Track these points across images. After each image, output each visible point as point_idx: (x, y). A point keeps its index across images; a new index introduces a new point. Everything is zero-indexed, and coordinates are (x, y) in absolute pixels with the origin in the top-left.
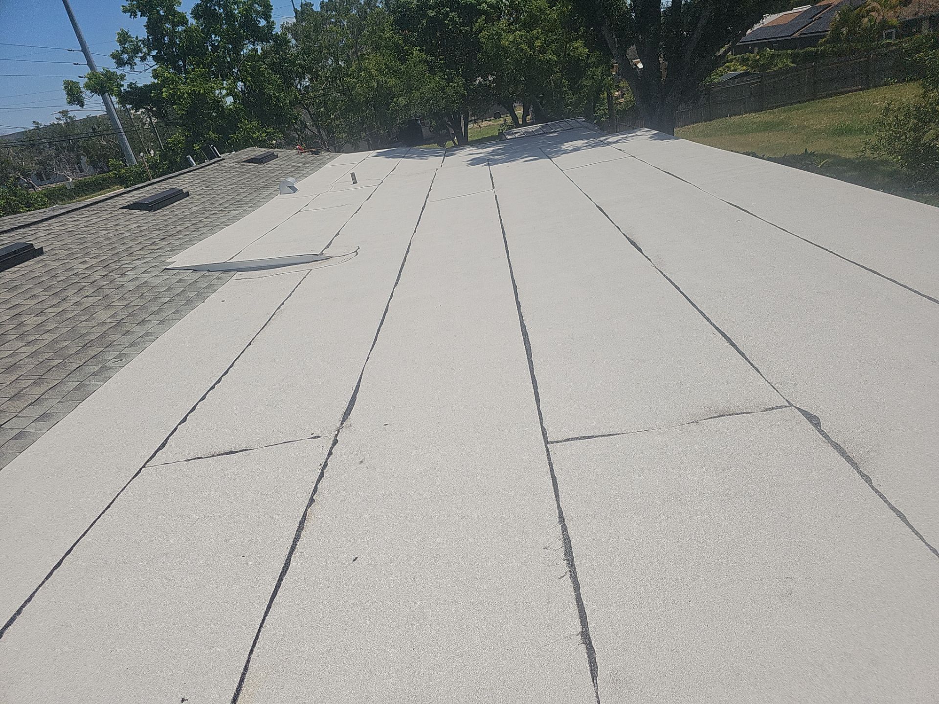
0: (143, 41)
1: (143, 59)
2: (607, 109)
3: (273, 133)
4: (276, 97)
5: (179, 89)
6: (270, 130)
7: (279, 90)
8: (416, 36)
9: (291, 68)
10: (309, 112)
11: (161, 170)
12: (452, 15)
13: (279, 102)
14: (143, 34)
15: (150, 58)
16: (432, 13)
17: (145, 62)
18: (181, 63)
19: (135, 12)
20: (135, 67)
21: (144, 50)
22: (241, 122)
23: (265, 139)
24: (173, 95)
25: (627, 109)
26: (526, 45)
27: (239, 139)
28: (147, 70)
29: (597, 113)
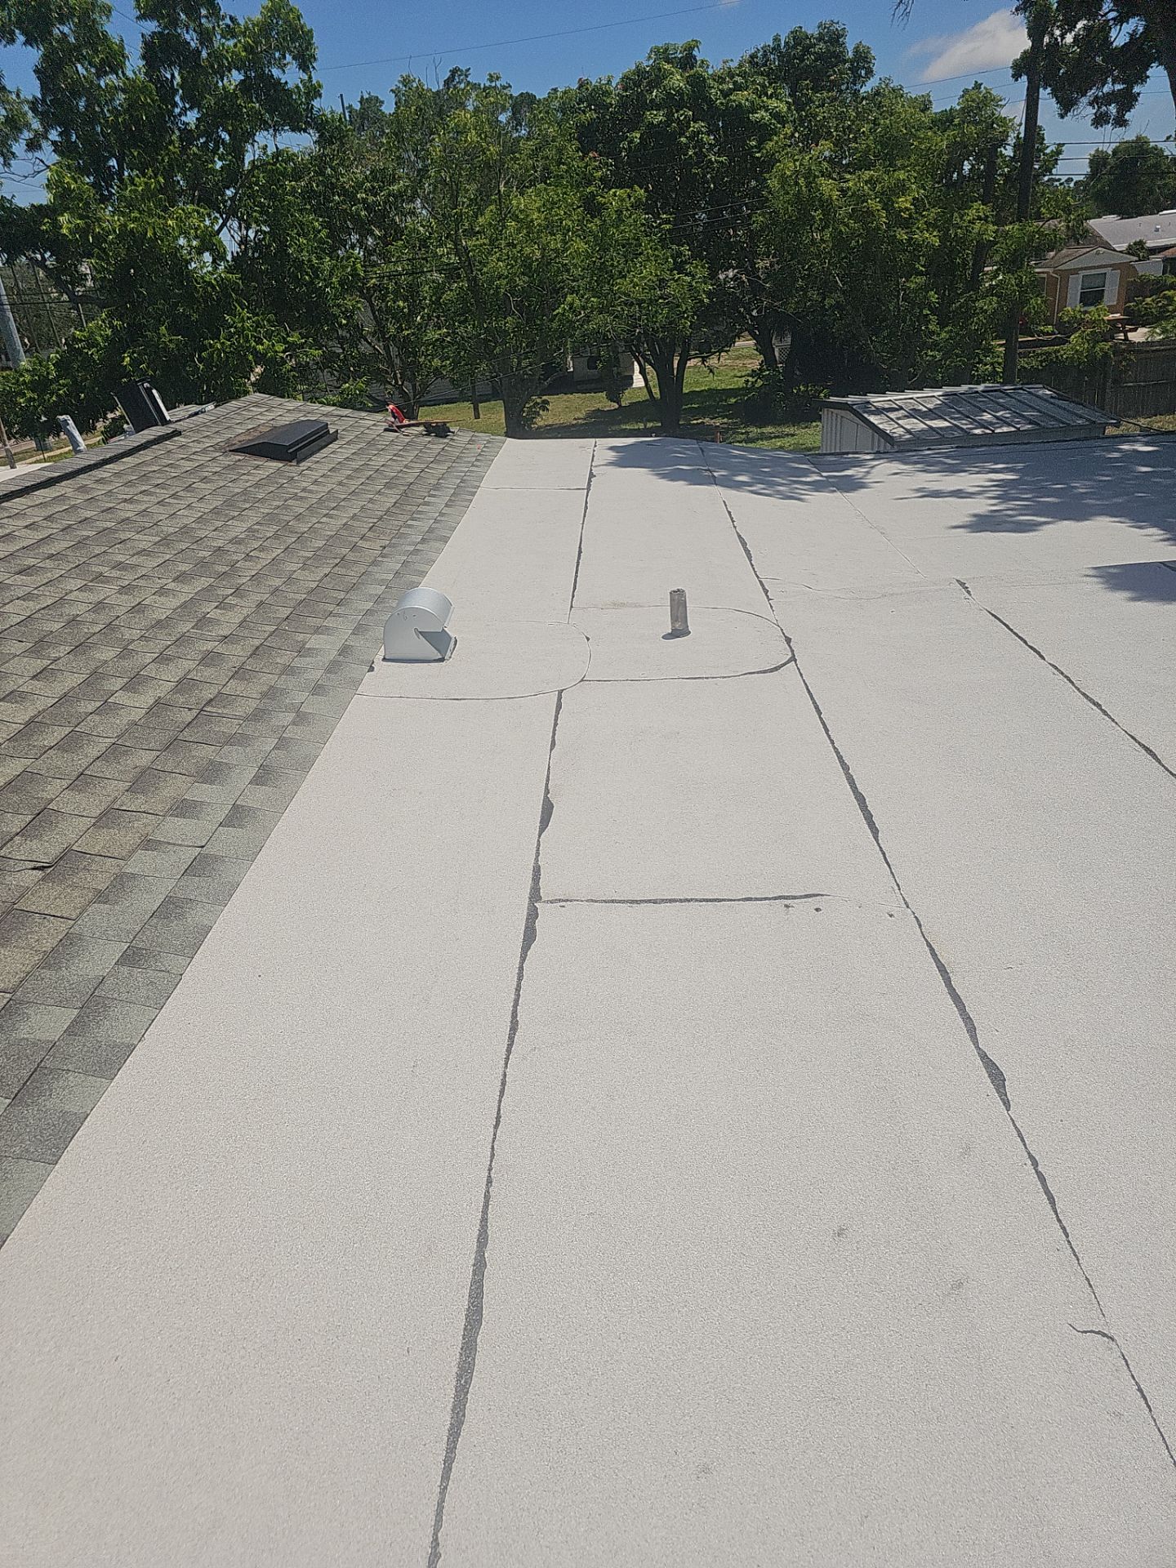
0: (33, 105)
1: (33, 145)
2: (999, 364)
3: (302, 346)
4: (312, 267)
5: (99, 220)
6: (294, 338)
7: (320, 250)
8: (612, 165)
9: (345, 207)
10: (372, 305)
11: (54, 398)
12: (695, 126)
13: (318, 277)
14: (32, 88)
15: (47, 147)
16: (657, 117)
17: (36, 154)
18: (113, 162)
19: (12, 33)
20: (12, 162)
21: (36, 125)
22: (233, 314)
23: (282, 358)
24: (84, 232)
25: (1040, 367)
26: (879, 202)
27: (225, 353)
28: (39, 172)
29: (977, 371)
